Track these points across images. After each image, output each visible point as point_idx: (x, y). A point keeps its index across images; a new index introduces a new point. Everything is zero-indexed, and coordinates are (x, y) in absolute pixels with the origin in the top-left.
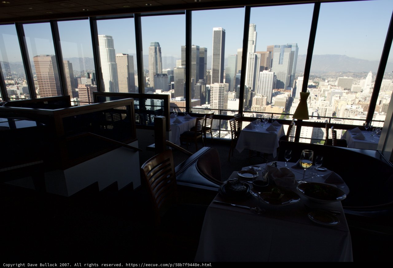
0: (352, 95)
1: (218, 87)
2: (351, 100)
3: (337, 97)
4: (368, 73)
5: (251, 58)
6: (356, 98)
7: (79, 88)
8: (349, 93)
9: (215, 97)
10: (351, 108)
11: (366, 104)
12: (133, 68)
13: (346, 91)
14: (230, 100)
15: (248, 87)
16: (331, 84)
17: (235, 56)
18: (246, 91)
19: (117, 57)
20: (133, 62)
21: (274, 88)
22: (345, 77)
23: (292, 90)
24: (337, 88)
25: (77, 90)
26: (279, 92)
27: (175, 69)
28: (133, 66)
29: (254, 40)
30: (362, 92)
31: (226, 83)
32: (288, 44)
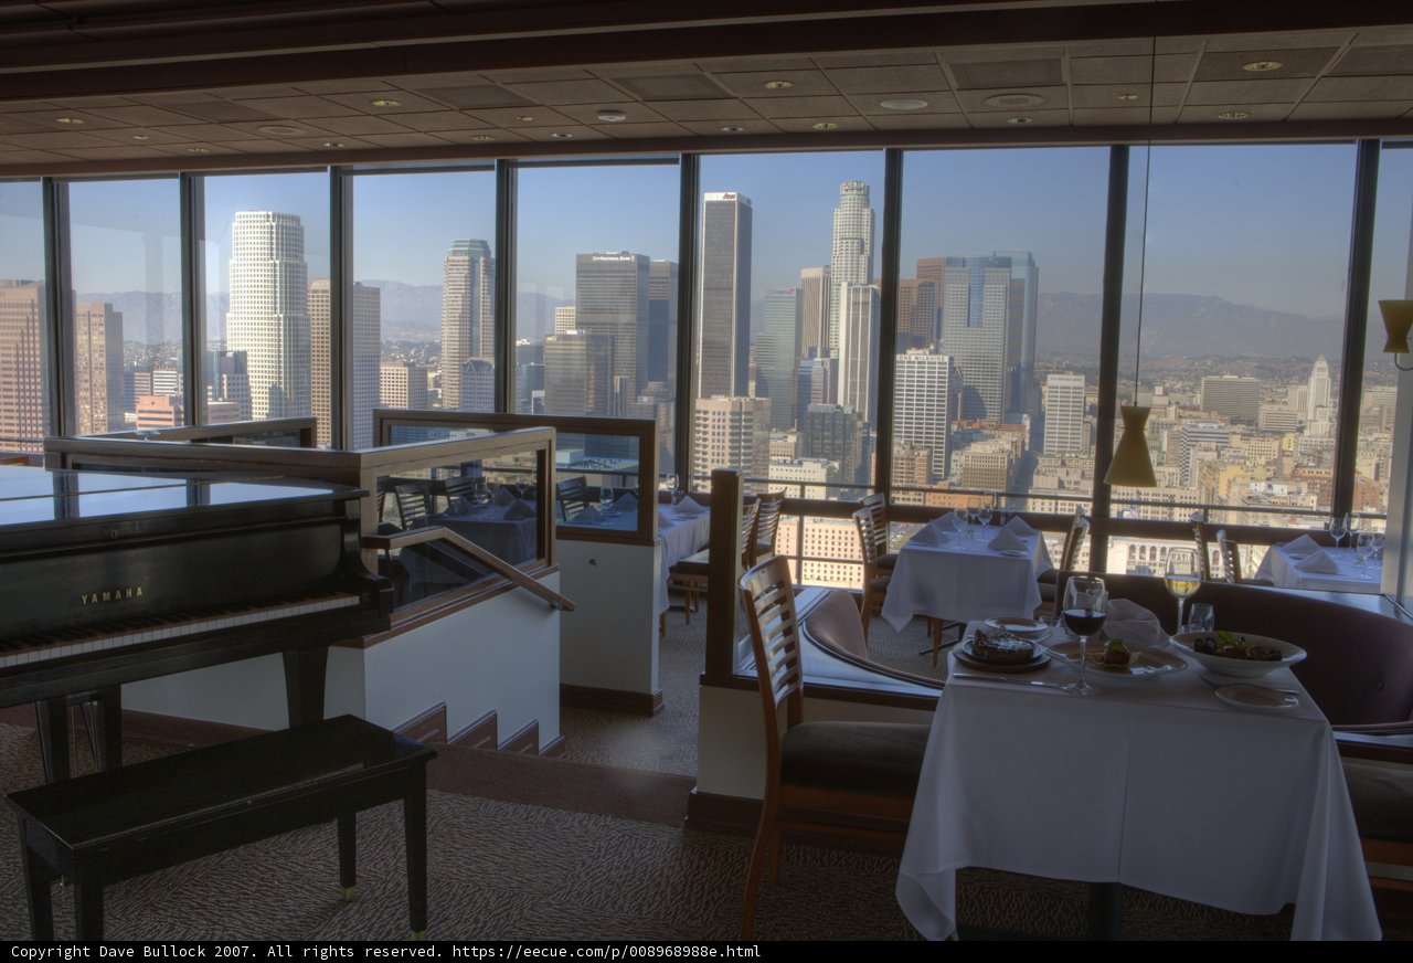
0: (1265, 444)
1: (728, 409)
2: (1262, 461)
3: (1206, 450)
4: (1313, 363)
5: (856, 303)
6: (1282, 453)
7: (141, 412)
8: (1251, 435)
9: (716, 451)
10: (1270, 492)
11: (1325, 478)
12: (379, 334)
13: (1240, 428)
14: (778, 463)
15: (850, 412)
16: (1177, 403)
17: (794, 294)
18: (844, 425)
19: (315, 291)
20: (379, 312)
21: (952, 417)
22: (1227, 377)
23: (1027, 423)
24: (1205, 415)
25: (130, 417)
26: (978, 431)
27: (549, 339)
28: (379, 326)
29: (866, 236)
30: (1300, 430)
31: (758, 393)
32: (998, 255)
